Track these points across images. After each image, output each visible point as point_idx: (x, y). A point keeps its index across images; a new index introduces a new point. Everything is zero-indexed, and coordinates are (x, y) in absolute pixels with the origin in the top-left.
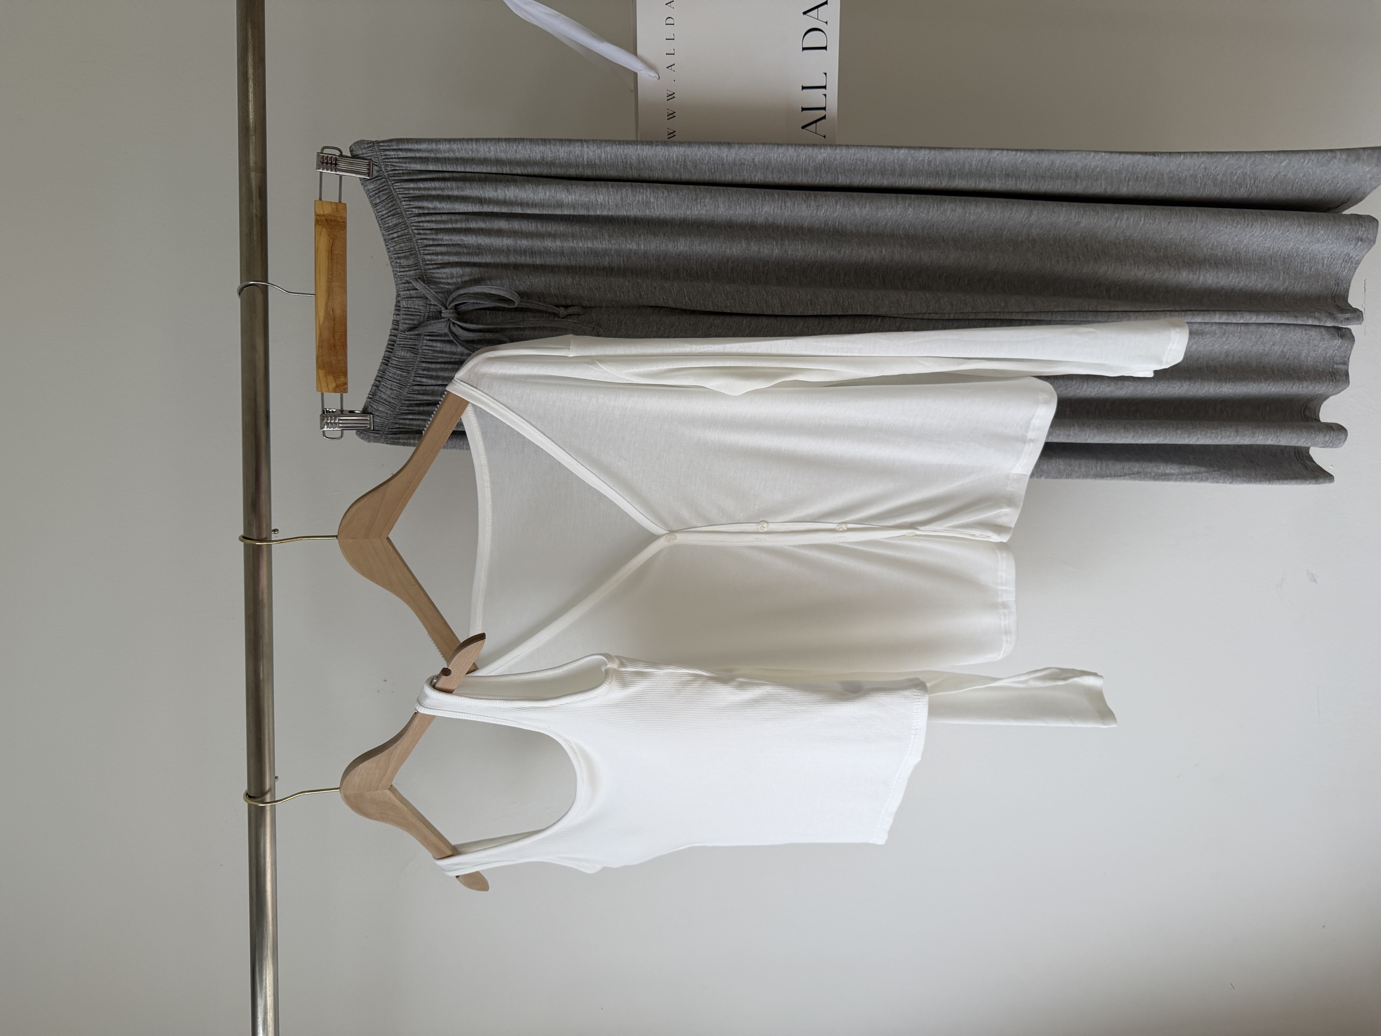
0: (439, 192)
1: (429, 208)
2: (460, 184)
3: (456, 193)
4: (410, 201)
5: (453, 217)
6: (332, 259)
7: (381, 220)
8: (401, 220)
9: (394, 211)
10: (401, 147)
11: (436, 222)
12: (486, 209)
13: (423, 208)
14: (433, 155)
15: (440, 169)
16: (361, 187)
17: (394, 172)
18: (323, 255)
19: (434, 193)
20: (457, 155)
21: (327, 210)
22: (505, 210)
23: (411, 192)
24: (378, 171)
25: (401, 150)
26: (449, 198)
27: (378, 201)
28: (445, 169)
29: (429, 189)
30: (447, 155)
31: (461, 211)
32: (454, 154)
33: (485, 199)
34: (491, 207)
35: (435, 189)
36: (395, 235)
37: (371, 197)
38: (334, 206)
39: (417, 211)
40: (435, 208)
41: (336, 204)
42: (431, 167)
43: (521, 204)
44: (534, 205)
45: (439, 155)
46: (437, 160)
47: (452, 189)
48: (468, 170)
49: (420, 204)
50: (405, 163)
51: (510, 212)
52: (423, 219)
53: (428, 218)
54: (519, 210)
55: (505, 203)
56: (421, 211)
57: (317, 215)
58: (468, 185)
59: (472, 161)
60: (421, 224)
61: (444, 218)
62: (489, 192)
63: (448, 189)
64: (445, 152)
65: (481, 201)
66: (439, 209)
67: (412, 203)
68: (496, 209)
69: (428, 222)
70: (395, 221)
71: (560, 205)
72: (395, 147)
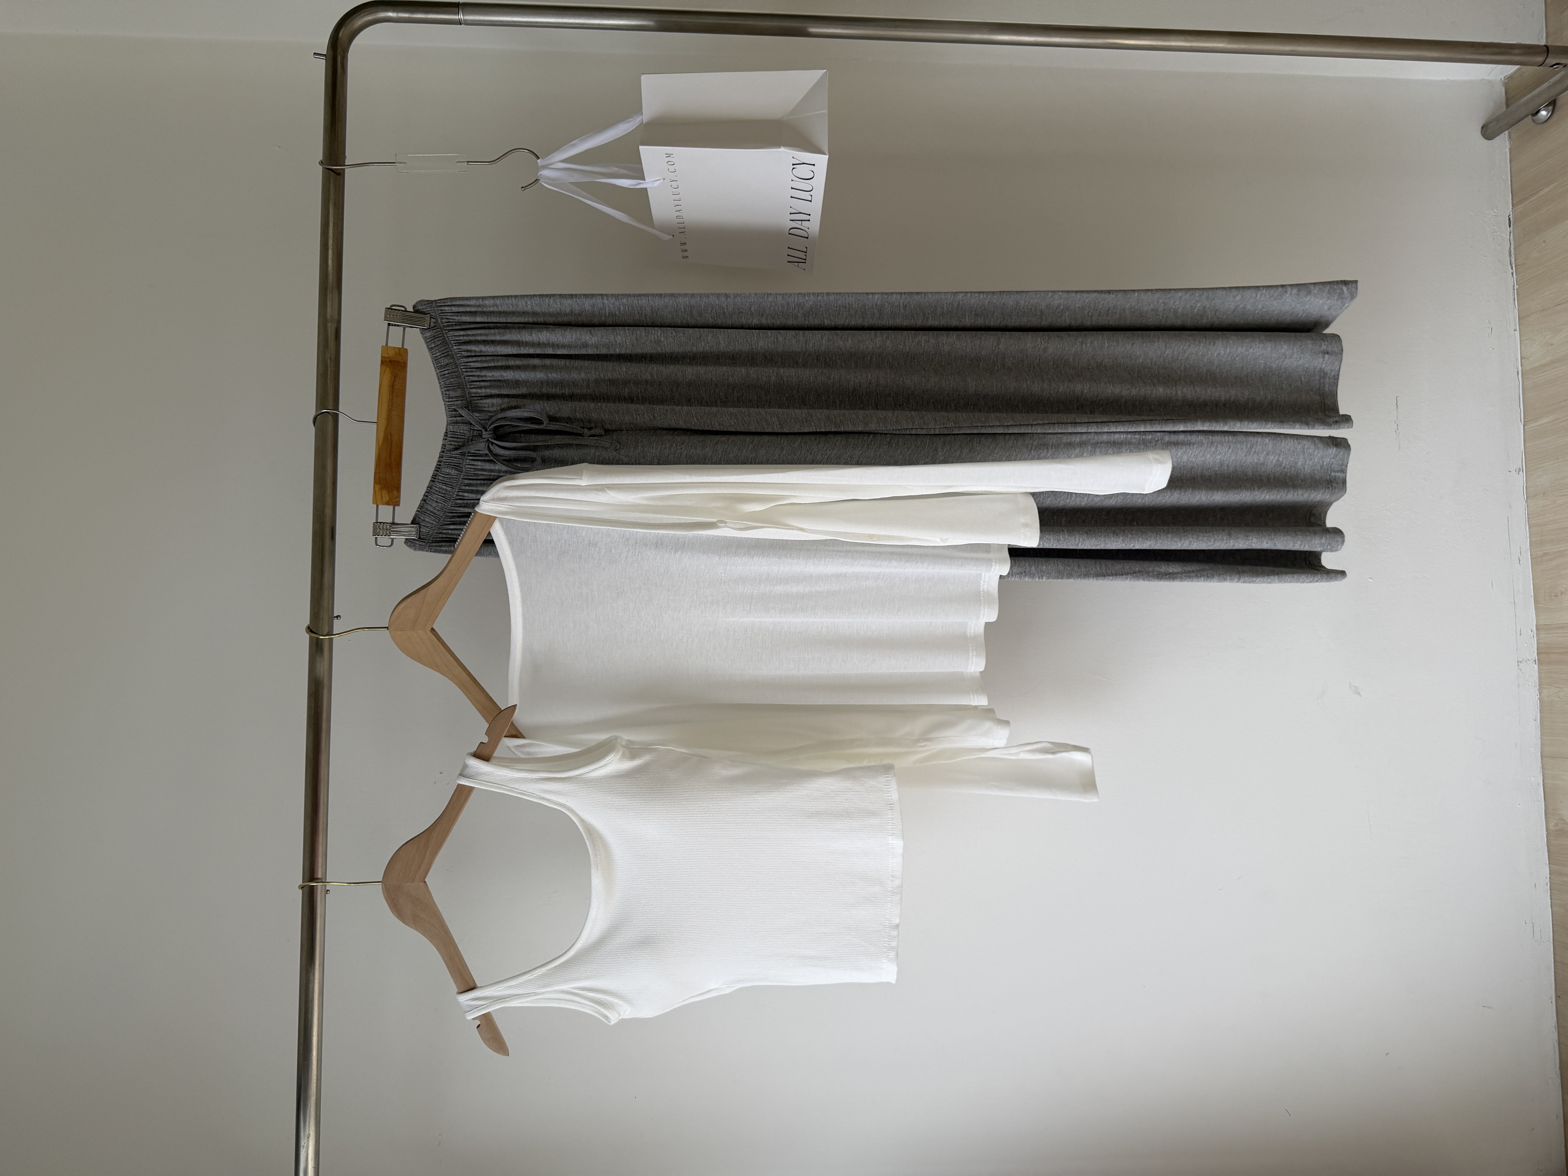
0: (484, 338)
1: (475, 351)
2: (501, 331)
3: (498, 338)
4: (460, 345)
5: (495, 358)
6: (392, 393)
7: (435, 360)
8: (452, 361)
9: (446, 354)
10: (454, 303)
11: (481, 361)
12: (523, 351)
13: (471, 351)
14: (480, 309)
15: (486, 321)
16: (421, 336)
17: (448, 324)
18: (386, 389)
19: (479, 338)
20: (500, 309)
21: (391, 353)
22: (538, 351)
23: (461, 338)
24: (434, 323)
25: (454, 305)
26: (493, 342)
27: (433, 346)
28: (490, 320)
29: (475, 335)
30: (492, 309)
31: (503, 354)
32: (498, 308)
33: (522, 342)
34: (527, 348)
35: (481, 335)
36: (446, 372)
37: (427, 342)
38: (397, 350)
39: (465, 354)
40: (481, 352)
41: (399, 349)
42: (479, 319)
43: (553, 346)
44: (563, 346)
45: (485, 309)
46: (483, 313)
47: (495, 334)
48: (509, 321)
49: (469, 347)
50: (457, 316)
51: (543, 353)
52: (470, 359)
53: (474, 359)
54: (550, 351)
55: (539, 345)
56: (469, 354)
57: (382, 357)
58: (508, 331)
59: (513, 313)
60: (469, 364)
61: (488, 358)
62: (525, 336)
63: (491, 334)
64: (490, 306)
65: (518, 343)
66: (484, 352)
67: (461, 347)
68: (531, 351)
69: (475, 362)
70: (447, 361)
71: (585, 345)
72: (449, 304)
